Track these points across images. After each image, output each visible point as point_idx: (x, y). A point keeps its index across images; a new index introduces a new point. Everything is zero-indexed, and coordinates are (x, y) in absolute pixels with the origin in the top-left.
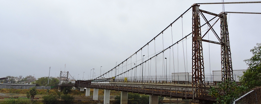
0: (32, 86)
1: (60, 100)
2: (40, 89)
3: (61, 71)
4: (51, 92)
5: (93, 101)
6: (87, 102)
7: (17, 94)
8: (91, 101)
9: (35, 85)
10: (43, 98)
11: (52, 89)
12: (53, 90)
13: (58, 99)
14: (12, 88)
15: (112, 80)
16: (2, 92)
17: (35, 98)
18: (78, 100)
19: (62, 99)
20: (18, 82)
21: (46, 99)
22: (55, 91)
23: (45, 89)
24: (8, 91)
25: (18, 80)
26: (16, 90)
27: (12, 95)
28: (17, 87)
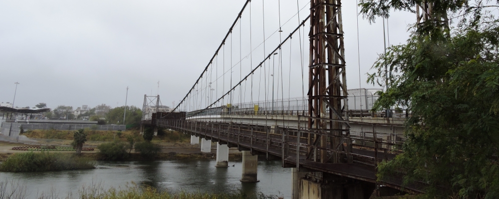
0: (90, 125)
1: (133, 151)
2: (106, 129)
3: (145, 95)
4: (125, 135)
5: (201, 154)
6: (186, 156)
7: (60, 140)
8: (195, 155)
9: (97, 122)
10: (99, 147)
11: (128, 129)
12: (129, 133)
13: (128, 151)
14: (53, 128)
15: (226, 110)
16: (32, 136)
17: (84, 147)
18: (170, 153)
19: (136, 151)
20: (79, 117)
21: (105, 151)
22: (134, 133)
23: (115, 129)
24: (44, 135)
25: (79, 113)
26: (60, 133)
27: (48, 142)
28: (62, 126)
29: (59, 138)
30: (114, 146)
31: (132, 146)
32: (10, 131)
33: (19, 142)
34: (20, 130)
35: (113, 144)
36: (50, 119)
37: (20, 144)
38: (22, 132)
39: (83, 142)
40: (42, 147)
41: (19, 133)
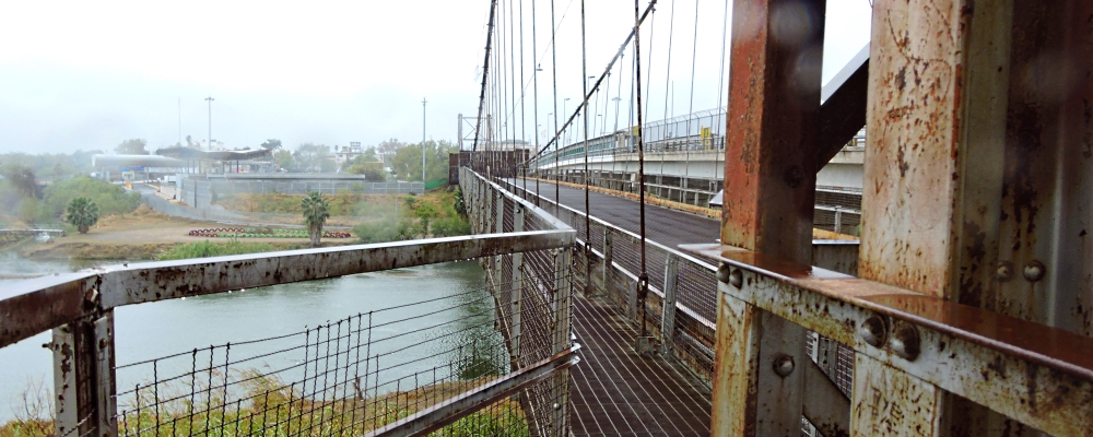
0: (349, 182)
2: (382, 191)
3: (460, 116)
4: (420, 204)
7: (290, 214)
9: (364, 176)
11: (430, 190)
12: (430, 199)
14: (274, 191)
16: (234, 207)
20: (346, 165)
21: (369, 238)
22: (443, 200)
23: (402, 192)
24: (256, 205)
25: (344, 158)
26: (287, 200)
27: (263, 218)
28: (292, 184)
29: (289, 211)
30: (387, 229)
31: (425, 228)
32: (196, 196)
33: (208, 219)
34: (210, 195)
35: (386, 225)
36: (290, 171)
37: (209, 222)
38: (215, 200)
39: (322, 219)
40: (248, 230)
41: (210, 200)
